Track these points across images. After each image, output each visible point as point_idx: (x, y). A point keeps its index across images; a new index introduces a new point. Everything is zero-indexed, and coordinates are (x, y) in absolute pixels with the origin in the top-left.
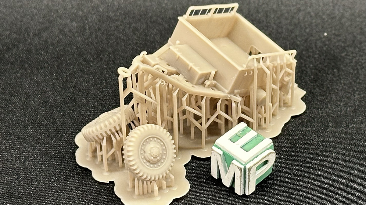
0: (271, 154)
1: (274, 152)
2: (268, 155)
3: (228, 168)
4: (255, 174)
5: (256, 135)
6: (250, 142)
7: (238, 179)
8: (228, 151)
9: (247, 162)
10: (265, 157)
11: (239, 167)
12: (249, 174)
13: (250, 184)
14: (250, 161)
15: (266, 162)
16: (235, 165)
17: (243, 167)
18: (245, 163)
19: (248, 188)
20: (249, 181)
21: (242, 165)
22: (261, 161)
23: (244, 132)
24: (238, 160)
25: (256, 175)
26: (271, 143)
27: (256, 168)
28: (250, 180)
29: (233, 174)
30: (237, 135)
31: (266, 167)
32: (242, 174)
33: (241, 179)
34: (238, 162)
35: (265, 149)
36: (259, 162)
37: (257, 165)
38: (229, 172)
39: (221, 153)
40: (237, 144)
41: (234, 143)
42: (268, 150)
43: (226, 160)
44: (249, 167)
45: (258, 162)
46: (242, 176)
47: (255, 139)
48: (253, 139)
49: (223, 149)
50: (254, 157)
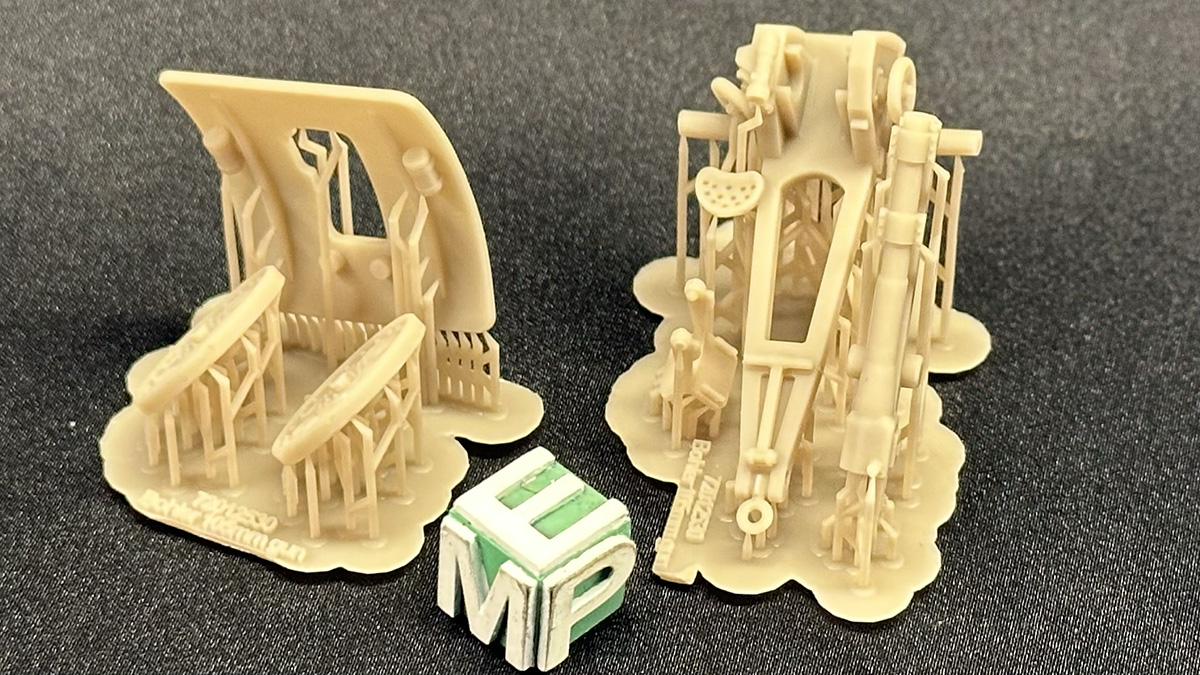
0: (622, 551)
1: (632, 542)
2: (612, 552)
4: (570, 607)
5: (579, 490)
6: (561, 511)
7: (516, 621)
9: (546, 570)
10: (603, 559)
11: (522, 584)
12: (553, 605)
13: (551, 636)
14: (557, 568)
15: (606, 573)
16: (509, 579)
19: (548, 651)
20: (550, 630)
21: (531, 578)
22: (589, 568)
23: (543, 477)
24: (521, 563)
25: (574, 609)
26: (622, 517)
27: (575, 588)
28: (553, 626)
29: (503, 606)
30: (523, 485)
31: (604, 588)
32: (530, 605)
33: (526, 620)
34: (520, 569)
35: (605, 533)
36: (585, 573)
37: (578, 581)
38: (492, 598)
39: (471, 537)
40: (520, 514)
41: (510, 508)
42: (612, 538)
44: (553, 585)
45: (581, 573)
46: (530, 611)
47: (576, 502)
48: (568, 500)
49: (477, 528)
50: (570, 555)
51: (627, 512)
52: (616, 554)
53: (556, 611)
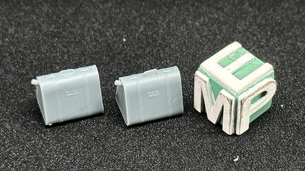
0: (271, 84)
1: (275, 80)
3: (216, 100)
4: (250, 108)
5: (252, 59)
6: (245, 68)
8: (215, 77)
14: (243, 92)
17: (233, 99)
18: (237, 93)
20: (241, 117)
22: (257, 92)
23: (237, 55)
24: (228, 90)
28: (243, 116)
30: (229, 58)
32: (232, 108)
33: (231, 114)
36: (256, 94)
38: (216, 105)
40: (227, 69)
41: (224, 67)
42: (266, 79)
43: (212, 90)
44: (242, 99)
45: (254, 94)
47: (251, 64)
48: (248, 64)
49: (209, 75)
50: (249, 87)
51: (273, 68)
52: (268, 86)
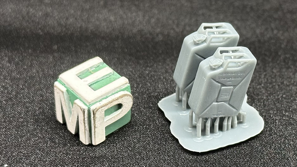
0: (126, 97)
1: (131, 94)
2: (121, 97)
4: (104, 119)
5: (111, 73)
6: (103, 81)
7: (81, 124)
9: (92, 103)
10: (117, 100)
11: (81, 108)
12: (95, 117)
13: (96, 130)
14: (97, 102)
15: (120, 106)
16: (77, 106)
17: (86, 108)
18: (89, 103)
19: (95, 136)
20: (95, 127)
21: (86, 106)
22: (110, 103)
23: (98, 68)
24: (82, 100)
25: (105, 120)
26: (126, 84)
27: (105, 111)
28: (97, 126)
29: (77, 118)
30: (89, 71)
31: (120, 112)
32: (85, 117)
33: (85, 123)
34: (82, 102)
35: (118, 90)
36: (109, 105)
37: (106, 108)
38: (73, 115)
39: (64, 89)
40: (84, 81)
41: (81, 79)
42: (122, 92)
43: (70, 100)
44: (94, 109)
45: (107, 105)
46: (86, 119)
47: (109, 78)
48: (106, 77)
49: (67, 86)
50: (103, 98)
51: (129, 82)
52: (123, 98)
53: (97, 120)
